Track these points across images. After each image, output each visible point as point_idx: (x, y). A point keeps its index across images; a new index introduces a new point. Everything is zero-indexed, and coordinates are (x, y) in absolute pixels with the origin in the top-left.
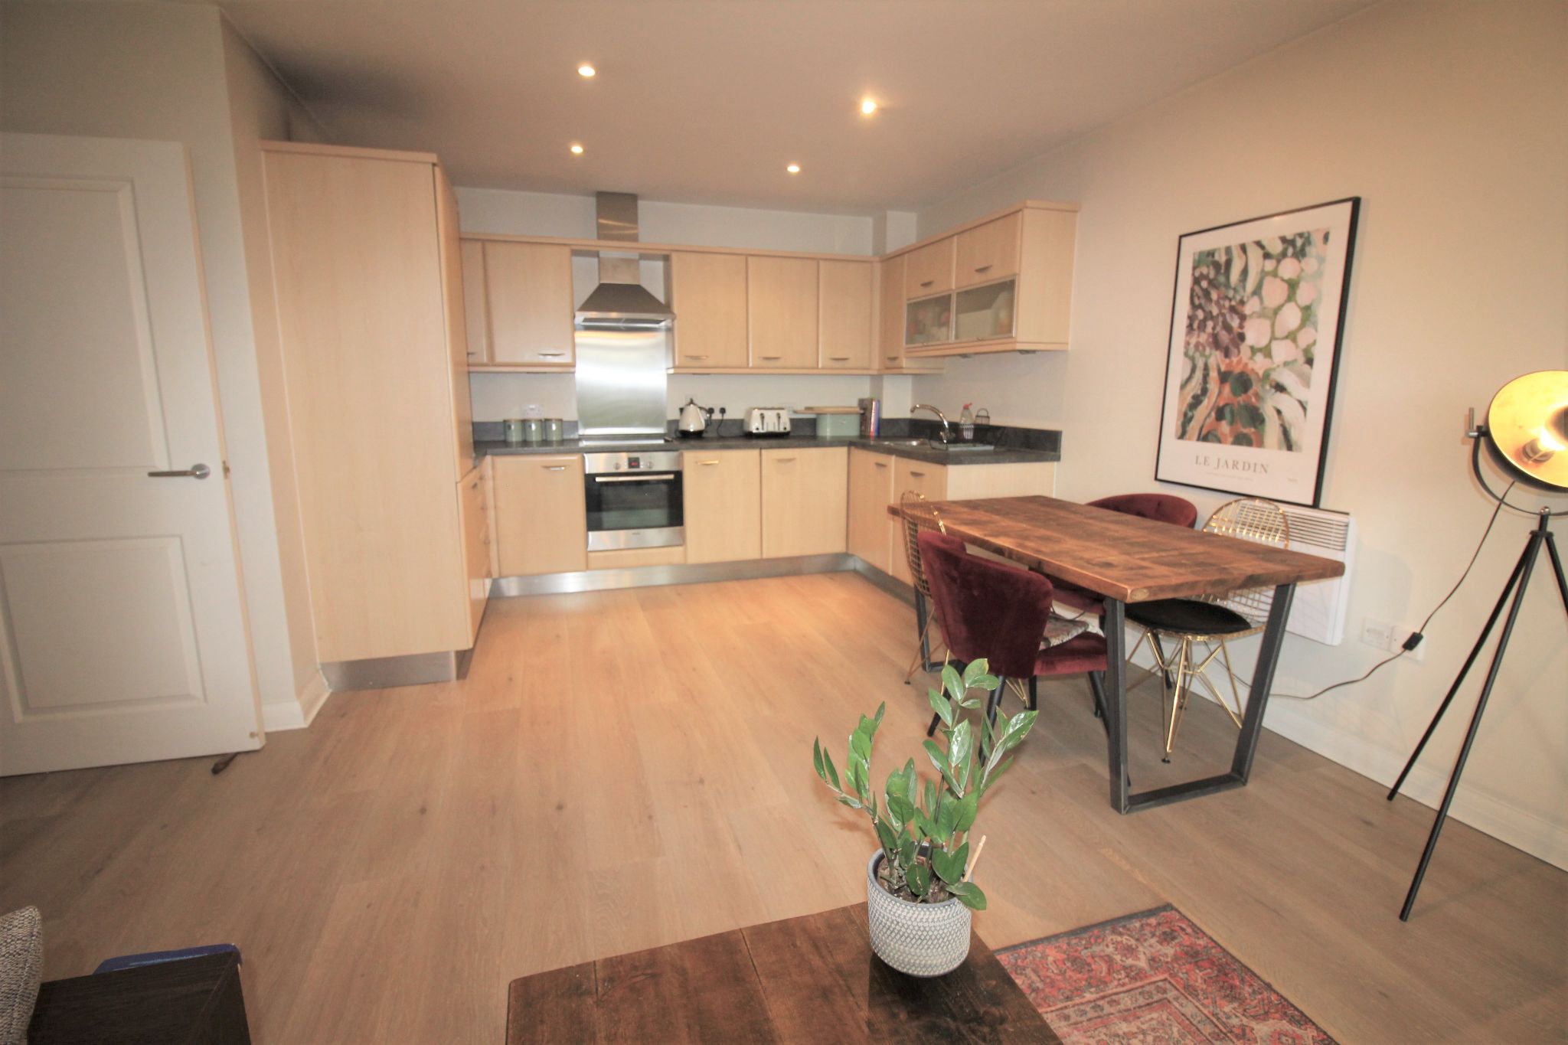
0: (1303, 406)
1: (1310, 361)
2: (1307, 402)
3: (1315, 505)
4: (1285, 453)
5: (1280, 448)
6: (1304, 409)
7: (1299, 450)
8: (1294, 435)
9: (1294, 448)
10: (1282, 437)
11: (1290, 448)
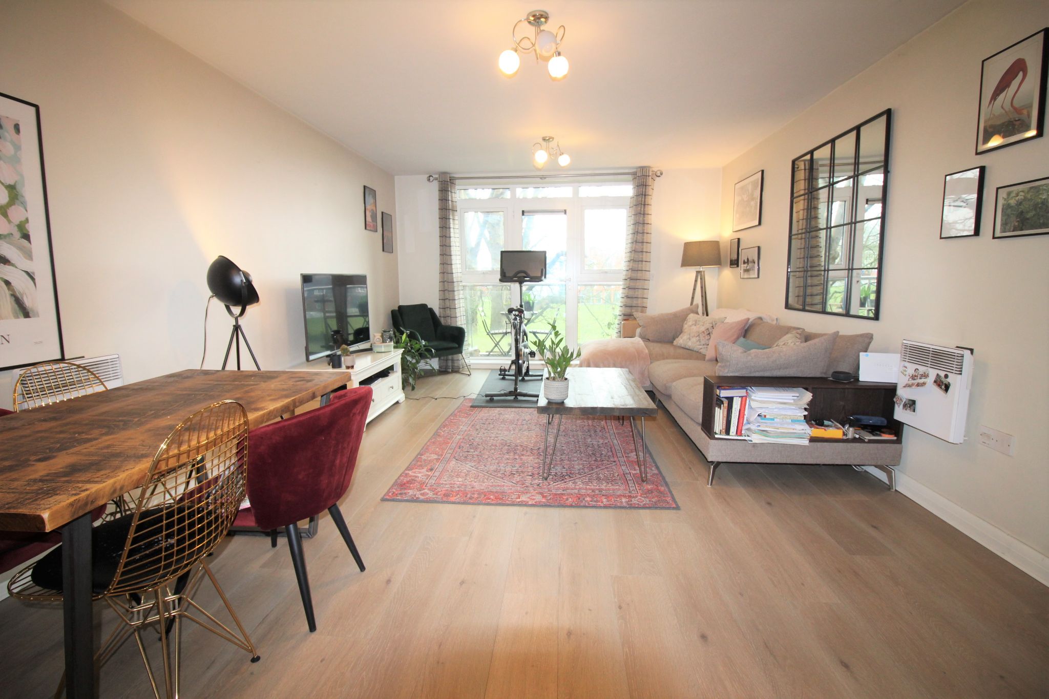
0: (31, 276)
1: (26, 237)
2: (33, 273)
3: (63, 359)
4: (23, 321)
5: (17, 317)
6: (33, 279)
7: (37, 315)
8: (28, 303)
9: (30, 315)
10: (16, 306)
11: (27, 315)
